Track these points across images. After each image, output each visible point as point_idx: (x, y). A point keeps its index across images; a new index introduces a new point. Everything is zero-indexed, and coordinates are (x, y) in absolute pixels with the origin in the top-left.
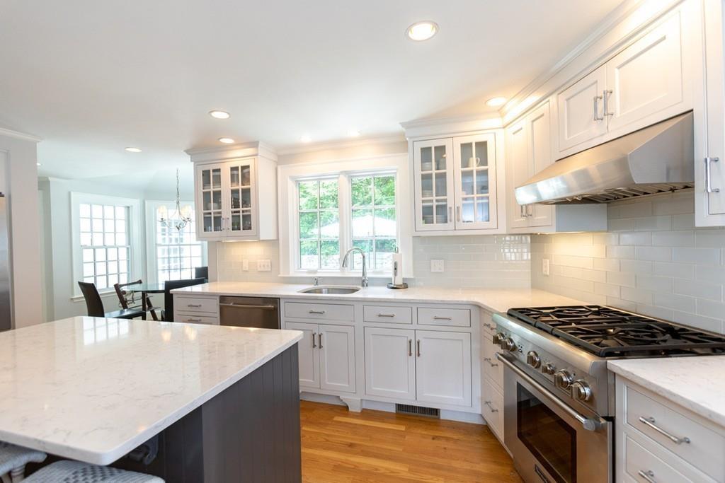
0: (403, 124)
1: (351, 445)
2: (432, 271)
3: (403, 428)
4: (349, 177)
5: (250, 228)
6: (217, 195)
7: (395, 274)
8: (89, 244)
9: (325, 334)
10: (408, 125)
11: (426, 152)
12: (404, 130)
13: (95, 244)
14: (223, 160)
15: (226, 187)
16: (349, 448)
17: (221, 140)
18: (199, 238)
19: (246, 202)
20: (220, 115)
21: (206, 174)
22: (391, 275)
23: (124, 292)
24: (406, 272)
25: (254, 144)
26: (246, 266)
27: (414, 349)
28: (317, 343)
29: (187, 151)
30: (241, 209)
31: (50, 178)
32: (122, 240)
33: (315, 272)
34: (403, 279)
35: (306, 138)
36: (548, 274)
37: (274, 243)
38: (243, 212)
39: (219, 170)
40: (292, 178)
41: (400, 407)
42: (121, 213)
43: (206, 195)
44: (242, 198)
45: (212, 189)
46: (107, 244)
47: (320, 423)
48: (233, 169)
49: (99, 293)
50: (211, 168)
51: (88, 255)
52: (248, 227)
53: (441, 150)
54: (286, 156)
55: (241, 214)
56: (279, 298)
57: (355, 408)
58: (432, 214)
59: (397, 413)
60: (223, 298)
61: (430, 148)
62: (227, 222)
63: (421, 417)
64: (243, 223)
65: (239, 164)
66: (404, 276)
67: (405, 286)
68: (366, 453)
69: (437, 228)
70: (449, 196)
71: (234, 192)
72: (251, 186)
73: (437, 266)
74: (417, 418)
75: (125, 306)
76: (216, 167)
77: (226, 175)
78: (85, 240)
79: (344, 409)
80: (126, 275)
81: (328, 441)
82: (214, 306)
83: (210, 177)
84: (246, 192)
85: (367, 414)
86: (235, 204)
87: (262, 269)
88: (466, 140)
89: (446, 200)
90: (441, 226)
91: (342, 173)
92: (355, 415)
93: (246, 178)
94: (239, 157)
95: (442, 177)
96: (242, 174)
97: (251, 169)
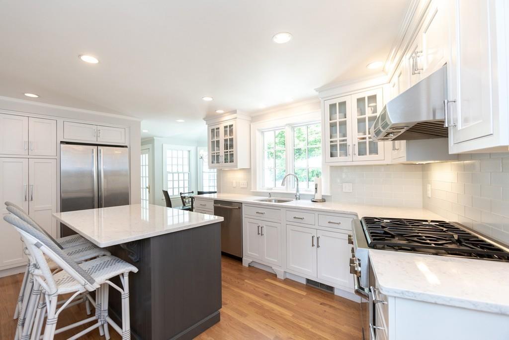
0: (317, 90)
1: (267, 295)
2: (344, 191)
3: (304, 293)
4: (292, 127)
5: (233, 162)
6: (218, 142)
7: (316, 192)
8: (171, 171)
9: (264, 226)
10: (320, 90)
11: (333, 106)
12: (317, 93)
13: (173, 171)
14: (220, 123)
15: (222, 138)
16: (264, 296)
17: (217, 111)
18: (210, 168)
19: (231, 146)
20: (208, 99)
21: (213, 130)
22: (313, 193)
23: (185, 197)
24: (324, 191)
25: (235, 112)
26: (234, 185)
27: (316, 243)
28: (260, 232)
29: (204, 119)
30: (229, 150)
31: (155, 138)
32: (186, 169)
33: (271, 189)
34: (323, 196)
35: (261, 105)
36: (430, 196)
37: (248, 170)
38: (230, 152)
39: (218, 128)
40: (259, 130)
41: (308, 281)
42: (186, 154)
43: (213, 142)
44: (229, 144)
45: (215, 139)
46: (179, 171)
47: (257, 280)
48: (226, 127)
49: (170, 197)
50: (215, 127)
51: (170, 177)
52: (232, 161)
53: (343, 104)
54: (255, 117)
55: (229, 153)
56: (242, 203)
57: (281, 276)
58: (337, 150)
59: (306, 285)
60: (216, 202)
61: (336, 104)
62: (222, 159)
63: (321, 290)
64: (230, 158)
65: (228, 124)
66: (323, 194)
67: (323, 200)
68: (272, 301)
69: (339, 160)
70: (348, 138)
71: (226, 140)
72: (234, 137)
73: (347, 188)
74: (319, 291)
75: (184, 205)
76: (217, 127)
77: (222, 131)
78: (169, 169)
79: (274, 276)
80: (188, 188)
81: (255, 289)
82: (211, 206)
83: (214, 132)
84: (231, 140)
85: (287, 281)
86: (226, 147)
87: (242, 186)
88: (360, 96)
89: (346, 140)
90: (343, 158)
91: (287, 125)
92: (280, 281)
93: (231, 132)
94: (227, 120)
95: (343, 124)
96: (230, 129)
97: (234, 127)
